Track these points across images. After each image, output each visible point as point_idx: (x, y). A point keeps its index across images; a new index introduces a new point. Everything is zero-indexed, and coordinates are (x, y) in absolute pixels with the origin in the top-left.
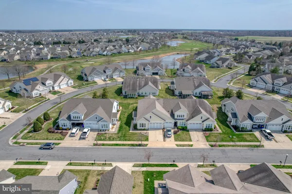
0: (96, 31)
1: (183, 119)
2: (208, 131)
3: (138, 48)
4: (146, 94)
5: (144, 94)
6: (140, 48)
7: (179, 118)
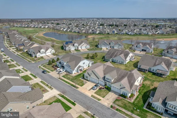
0: (144, 19)
1: (109, 82)
2: (123, 97)
3: (156, 31)
4: (117, 61)
5: (116, 61)
6: (159, 32)
7: (107, 80)
